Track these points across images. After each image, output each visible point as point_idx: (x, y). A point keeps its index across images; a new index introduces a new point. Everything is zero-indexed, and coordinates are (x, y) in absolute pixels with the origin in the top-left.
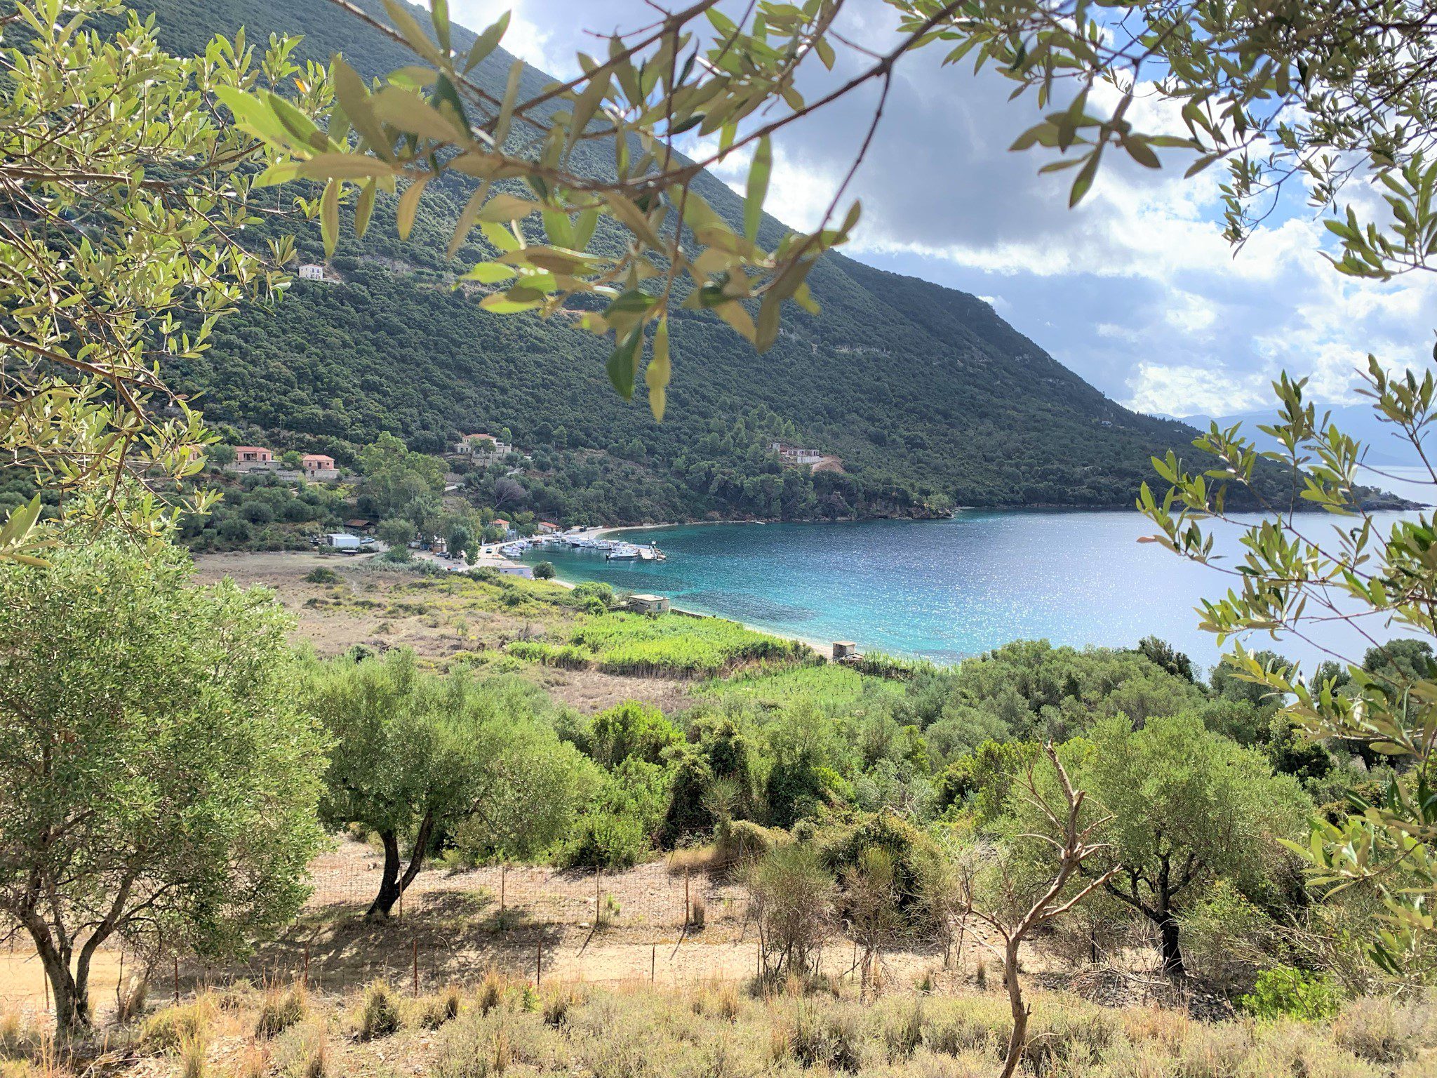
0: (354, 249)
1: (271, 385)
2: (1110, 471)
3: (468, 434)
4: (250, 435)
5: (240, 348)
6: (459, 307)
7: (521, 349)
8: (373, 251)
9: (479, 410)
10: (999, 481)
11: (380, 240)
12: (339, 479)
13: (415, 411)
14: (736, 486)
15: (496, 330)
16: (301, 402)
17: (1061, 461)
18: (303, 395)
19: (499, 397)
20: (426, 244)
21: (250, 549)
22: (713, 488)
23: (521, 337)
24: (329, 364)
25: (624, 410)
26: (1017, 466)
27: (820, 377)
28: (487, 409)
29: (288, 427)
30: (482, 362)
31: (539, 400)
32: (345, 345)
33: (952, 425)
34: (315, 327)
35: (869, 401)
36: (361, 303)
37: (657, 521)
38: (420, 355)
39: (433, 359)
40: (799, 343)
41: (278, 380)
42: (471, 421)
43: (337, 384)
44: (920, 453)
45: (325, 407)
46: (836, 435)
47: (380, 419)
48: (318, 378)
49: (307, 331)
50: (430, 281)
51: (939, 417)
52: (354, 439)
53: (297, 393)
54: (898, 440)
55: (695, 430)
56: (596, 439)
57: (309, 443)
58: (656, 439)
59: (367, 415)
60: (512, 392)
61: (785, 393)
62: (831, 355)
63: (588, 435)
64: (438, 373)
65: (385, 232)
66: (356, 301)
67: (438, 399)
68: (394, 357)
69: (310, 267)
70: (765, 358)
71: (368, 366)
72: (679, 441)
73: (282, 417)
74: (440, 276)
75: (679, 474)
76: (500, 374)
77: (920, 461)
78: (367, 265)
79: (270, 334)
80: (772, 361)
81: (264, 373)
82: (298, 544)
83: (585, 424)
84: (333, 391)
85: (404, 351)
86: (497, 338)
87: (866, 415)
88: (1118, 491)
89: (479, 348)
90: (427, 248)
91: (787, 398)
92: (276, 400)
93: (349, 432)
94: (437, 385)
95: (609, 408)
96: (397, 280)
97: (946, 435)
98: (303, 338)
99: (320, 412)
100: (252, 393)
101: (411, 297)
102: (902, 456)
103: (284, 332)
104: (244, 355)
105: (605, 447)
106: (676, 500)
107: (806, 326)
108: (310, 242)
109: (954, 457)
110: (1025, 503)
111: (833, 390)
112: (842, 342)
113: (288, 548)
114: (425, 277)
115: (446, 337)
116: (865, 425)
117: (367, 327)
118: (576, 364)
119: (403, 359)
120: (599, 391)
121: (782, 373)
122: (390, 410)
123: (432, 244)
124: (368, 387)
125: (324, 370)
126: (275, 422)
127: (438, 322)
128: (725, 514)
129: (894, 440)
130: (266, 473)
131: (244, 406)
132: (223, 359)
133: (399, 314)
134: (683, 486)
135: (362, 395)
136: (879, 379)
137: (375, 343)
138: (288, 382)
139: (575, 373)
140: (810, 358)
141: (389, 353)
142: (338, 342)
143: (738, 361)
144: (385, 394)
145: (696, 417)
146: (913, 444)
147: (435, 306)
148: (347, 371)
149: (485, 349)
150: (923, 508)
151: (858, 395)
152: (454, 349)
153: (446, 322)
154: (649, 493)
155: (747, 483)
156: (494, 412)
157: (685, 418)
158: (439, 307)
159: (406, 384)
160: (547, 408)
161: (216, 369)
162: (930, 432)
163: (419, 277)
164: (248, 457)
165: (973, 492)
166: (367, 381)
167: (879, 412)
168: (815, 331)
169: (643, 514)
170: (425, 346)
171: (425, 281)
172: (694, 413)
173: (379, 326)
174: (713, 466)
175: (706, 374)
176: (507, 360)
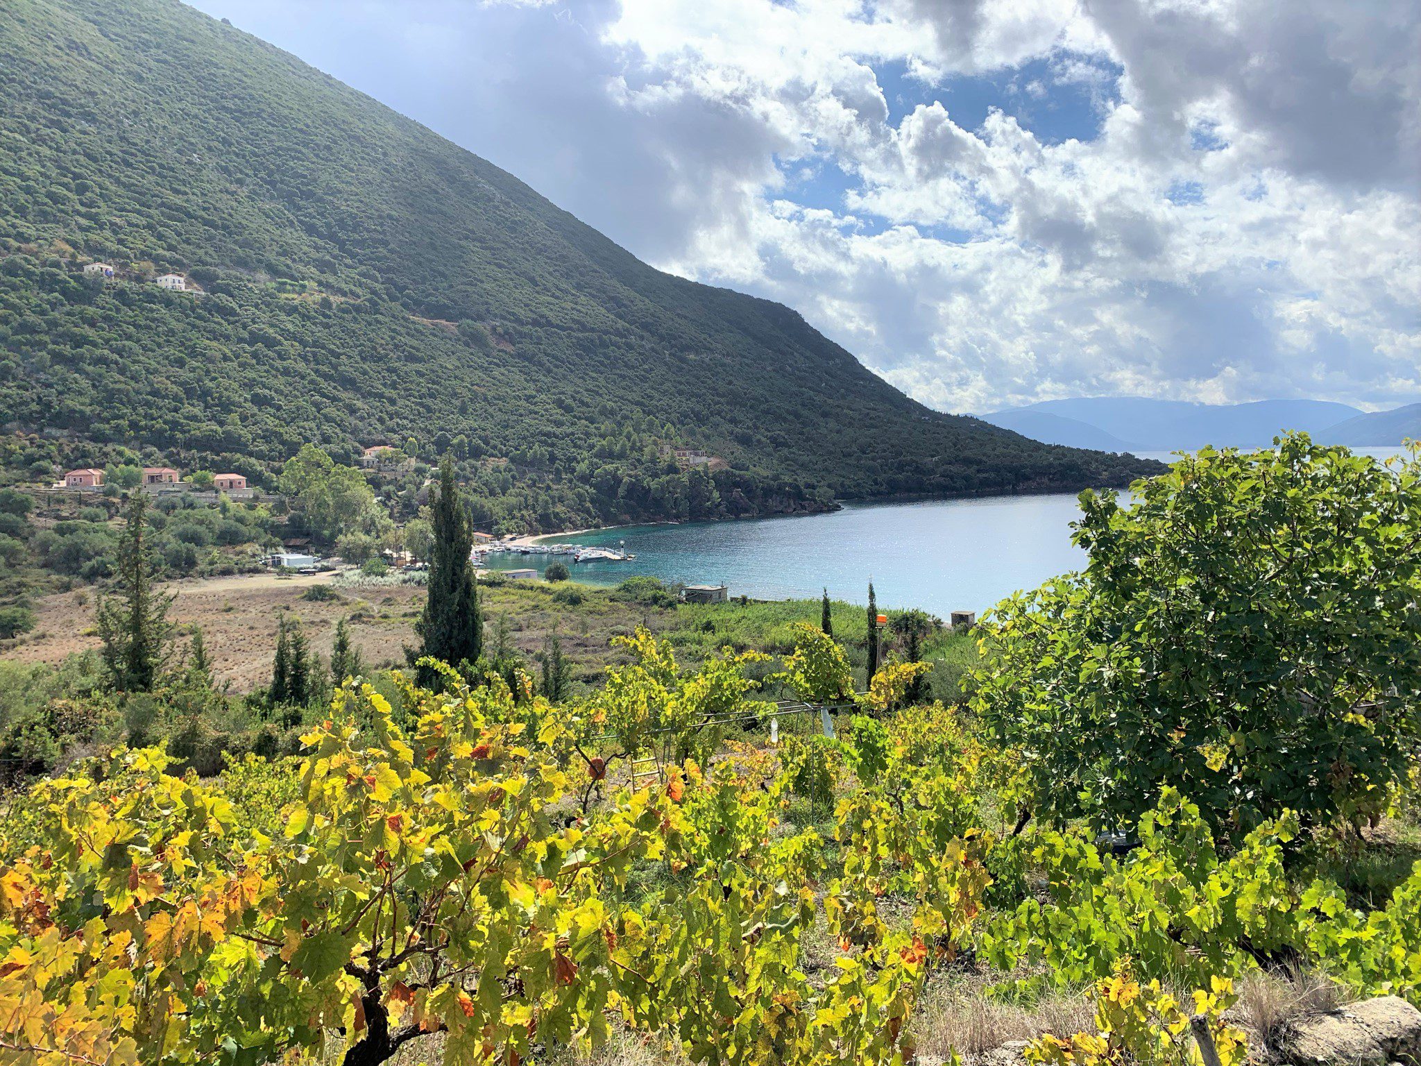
0: (209, 259)
1: (160, 402)
2: (957, 460)
3: (367, 447)
4: (148, 456)
5: (116, 363)
6: (330, 317)
7: (399, 358)
8: (227, 261)
9: (373, 421)
10: (861, 474)
11: (233, 251)
12: (256, 498)
13: (313, 425)
14: (643, 488)
15: (369, 340)
16: (194, 418)
17: (912, 454)
18: (197, 411)
19: (390, 408)
20: (278, 254)
21: (202, 574)
22: (621, 491)
23: (396, 346)
24: (214, 379)
25: (515, 418)
26: (873, 459)
27: (680, 383)
28: (381, 420)
29: (188, 446)
30: (365, 373)
31: (429, 410)
32: (225, 358)
33: (804, 424)
34: (190, 340)
35: (728, 403)
36: (231, 315)
37: (576, 528)
38: (301, 366)
39: (316, 371)
40: (653, 349)
41: (166, 397)
42: (369, 433)
43: (228, 398)
44: (785, 451)
45: (221, 424)
46: (707, 437)
47: (281, 434)
48: (206, 393)
49: (183, 344)
50: (294, 291)
51: (791, 417)
52: (260, 456)
53: (187, 409)
54: (763, 439)
55: (588, 434)
56: (495, 447)
57: (213, 462)
58: (553, 445)
59: (267, 430)
60: (401, 402)
61: (652, 398)
62: (683, 360)
63: (487, 444)
64: (323, 384)
65: (235, 242)
66: (226, 312)
67: (331, 411)
68: (277, 370)
69: (170, 277)
70: (626, 365)
71: (254, 380)
72: (575, 446)
73: (179, 435)
74: (304, 287)
75: (585, 479)
76: (385, 385)
77: (787, 459)
78: (228, 276)
79: (144, 348)
80: (633, 367)
81: (148, 389)
82: (252, 566)
83: (482, 434)
84: (227, 406)
85: (286, 363)
86: (374, 348)
87: (728, 417)
88: (967, 478)
89: (358, 358)
90: (282, 259)
91: (654, 402)
92: (169, 417)
93: (251, 448)
94: (328, 398)
95: (499, 416)
96: (261, 290)
97: (802, 433)
98: (180, 351)
99: (217, 428)
100: (141, 410)
101: (281, 308)
102: (769, 455)
103: (159, 345)
104: (122, 371)
105: (506, 455)
106: (588, 505)
107: (653, 334)
108: (161, 251)
109: (815, 454)
110: (889, 493)
111: (694, 395)
112: (688, 348)
113: (241, 572)
114: (288, 287)
115: (323, 347)
116: (731, 427)
117: (241, 340)
118: (457, 372)
119: (286, 372)
120: (486, 399)
121: (644, 379)
122: (288, 424)
123: (284, 254)
124: (259, 401)
125: (211, 384)
126: (172, 441)
127: (313, 333)
128: (636, 517)
129: (759, 441)
130: (180, 495)
131: (134, 425)
132: (100, 375)
133: (272, 326)
134: (592, 490)
135: (255, 409)
136: (730, 383)
137: (255, 355)
138: (176, 398)
139: (458, 382)
140: (666, 364)
141: (272, 366)
142: (219, 355)
143: (602, 368)
144: (279, 408)
145: (583, 421)
146: (777, 443)
147: (305, 317)
148: (236, 385)
149: (364, 359)
150: (815, 501)
151: (717, 399)
152: (334, 360)
153: (320, 333)
154: (561, 500)
155: (654, 485)
156: (390, 423)
157: (573, 424)
158: (309, 318)
159: (296, 397)
160: (439, 418)
161: (94, 386)
162: (788, 432)
163: (281, 288)
164: (152, 479)
165: (842, 485)
166: (257, 395)
167: (738, 414)
168: (662, 338)
169: (563, 521)
170: (305, 359)
171: (289, 292)
172: (580, 418)
173: (254, 339)
174: (617, 469)
175: (579, 382)
176: (388, 370)
